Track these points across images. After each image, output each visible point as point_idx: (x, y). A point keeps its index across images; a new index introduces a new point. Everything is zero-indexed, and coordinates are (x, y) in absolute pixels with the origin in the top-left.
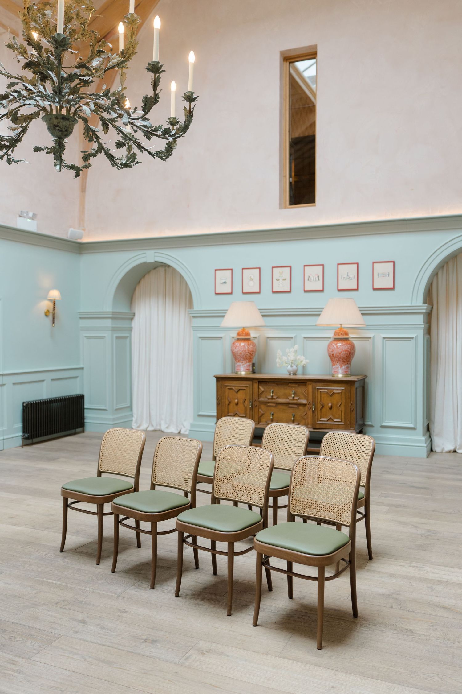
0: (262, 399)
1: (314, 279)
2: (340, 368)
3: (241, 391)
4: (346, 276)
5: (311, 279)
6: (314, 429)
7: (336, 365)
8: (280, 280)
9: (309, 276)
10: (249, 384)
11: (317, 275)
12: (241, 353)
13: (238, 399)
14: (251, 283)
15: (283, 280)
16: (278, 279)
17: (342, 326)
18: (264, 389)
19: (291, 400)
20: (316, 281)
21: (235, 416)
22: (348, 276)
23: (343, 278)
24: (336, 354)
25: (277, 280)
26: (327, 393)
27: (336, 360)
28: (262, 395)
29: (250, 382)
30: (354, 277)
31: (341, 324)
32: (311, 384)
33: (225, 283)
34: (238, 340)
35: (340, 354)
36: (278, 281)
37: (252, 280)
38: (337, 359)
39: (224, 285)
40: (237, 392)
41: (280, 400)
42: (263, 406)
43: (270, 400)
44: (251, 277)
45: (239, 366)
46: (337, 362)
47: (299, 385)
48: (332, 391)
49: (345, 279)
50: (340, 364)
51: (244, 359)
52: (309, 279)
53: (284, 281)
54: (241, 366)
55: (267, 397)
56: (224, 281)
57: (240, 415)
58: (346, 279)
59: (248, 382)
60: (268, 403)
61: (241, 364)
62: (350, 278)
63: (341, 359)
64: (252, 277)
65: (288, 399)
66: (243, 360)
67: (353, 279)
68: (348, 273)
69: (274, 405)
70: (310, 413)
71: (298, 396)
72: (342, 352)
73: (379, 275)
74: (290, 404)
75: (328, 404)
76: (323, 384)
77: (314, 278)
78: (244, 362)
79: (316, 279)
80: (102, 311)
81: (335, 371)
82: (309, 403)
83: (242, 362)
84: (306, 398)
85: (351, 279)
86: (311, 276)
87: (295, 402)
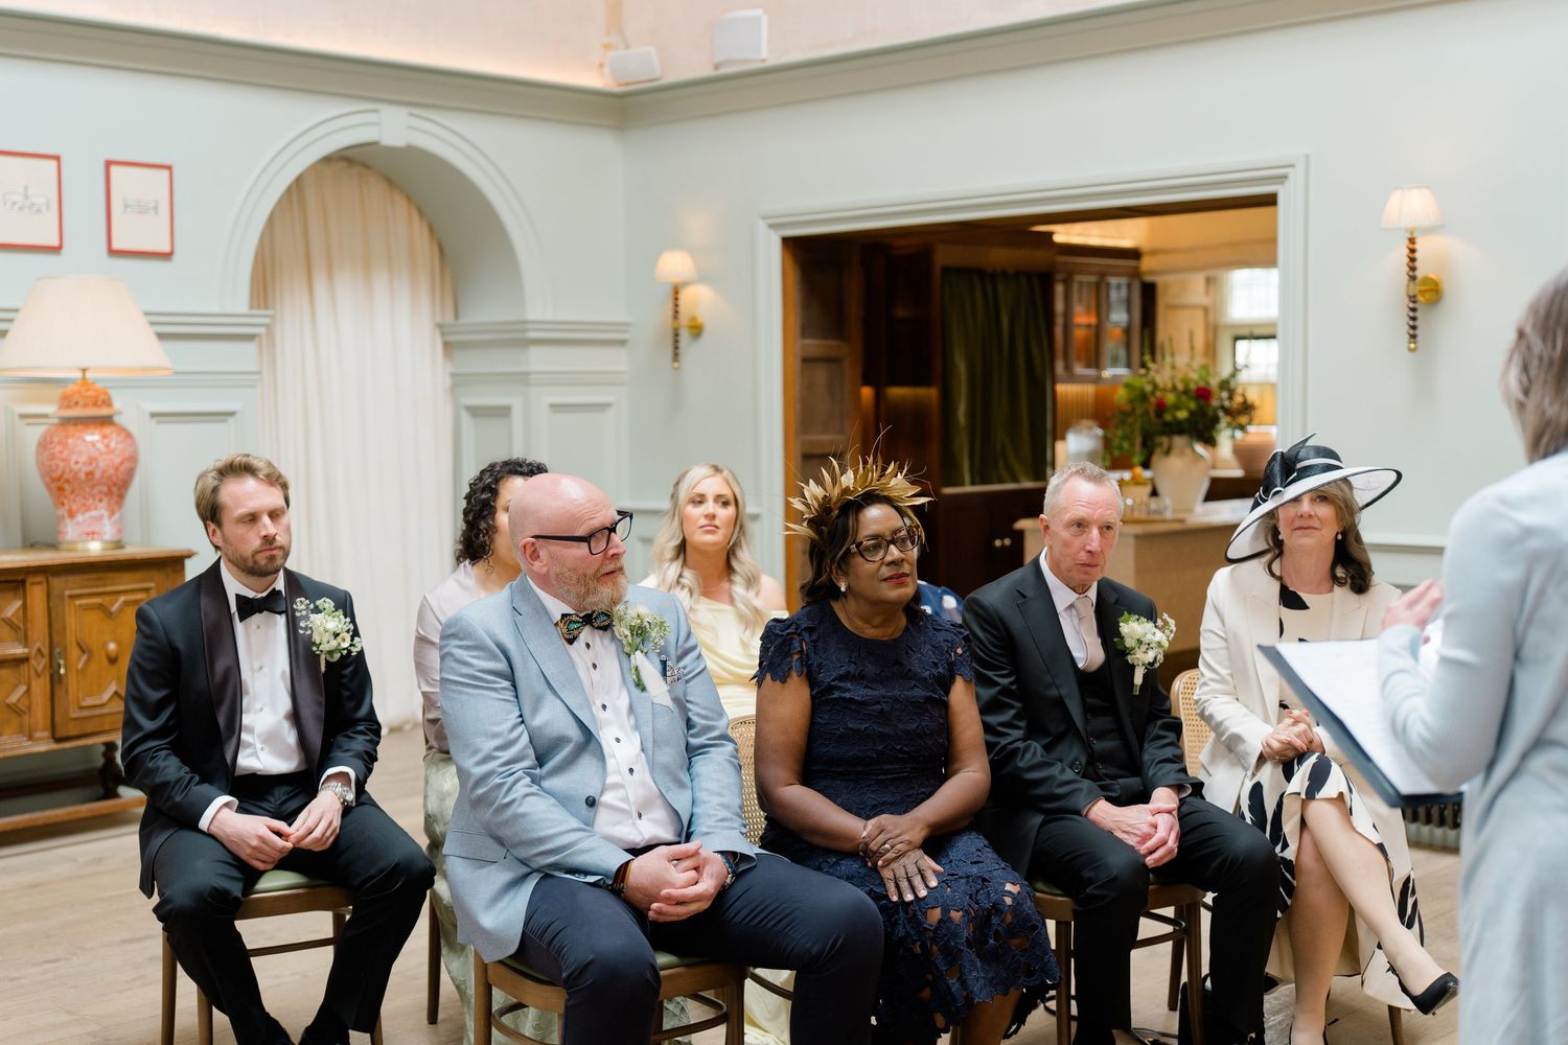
2: (106, 521)
4: (19, 198)
6: (58, 740)
7: (96, 508)
17: (89, 375)
22: (26, 197)
23: (9, 204)
24: (104, 471)
26: (101, 607)
27: (100, 492)
30: (48, 204)
31: (84, 366)
32: (39, 583)
35: (117, 469)
38: (105, 489)
46: (101, 500)
48: (116, 601)
49: (16, 207)
50: (109, 503)
58: (20, 208)
62: (33, 204)
63: (115, 490)
67: (44, 209)
68: (26, 188)
70: (40, 687)
72: (122, 463)
73: (126, 207)
75: (105, 644)
76: (86, 577)
81: (90, 529)
82: (39, 650)
84: (25, 640)
85: (39, 211)
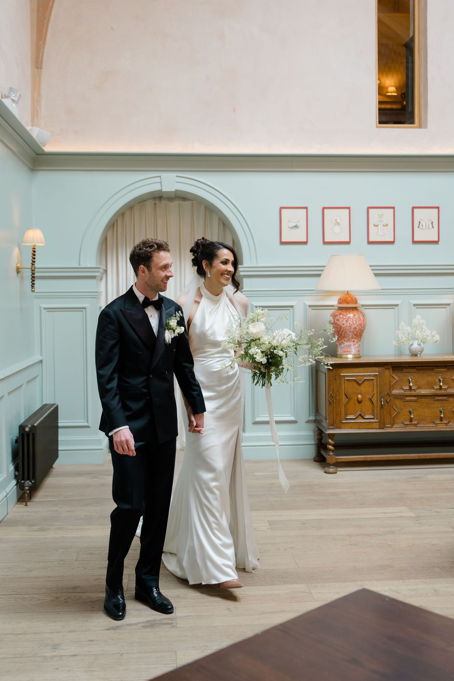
0: (395, 392)
1: (426, 226)
3: (366, 382)
5: (422, 226)
8: (379, 226)
9: (419, 222)
10: (379, 372)
11: (431, 220)
12: (355, 328)
13: (361, 395)
14: (337, 229)
15: (384, 225)
16: (376, 224)
18: (399, 377)
19: (437, 390)
20: (429, 228)
21: (358, 418)
25: (374, 225)
28: (395, 386)
29: (381, 369)
33: (296, 227)
34: (341, 309)
36: (377, 228)
37: (339, 224)
39: (295, 231)
40: (359, 385)
41: (423, 392)
42: (398, 402)
43: (408, 393)
44: (336, 220)
45: (350, 346)
47: (448, 369)
51: (357, 336)
52: (419, 226)
53: (385, 227)
54: (352, 347)
55: (403, 389)
56: (294, 225)
57: (365, 417)
59: (377, 369)
60: (407, 396)
61: (352, 343)
64: (338, 221)
65: (434, 388)
66: (355, 338)
69: (415, 398)
71: (447, 384)
74: (438, 396)
77: (426, 224)
78: (356, 340)
79: (428, 226)
80: (77, 266)
83: (354, 341)
86: (422, 222)
87: (443, 392)
